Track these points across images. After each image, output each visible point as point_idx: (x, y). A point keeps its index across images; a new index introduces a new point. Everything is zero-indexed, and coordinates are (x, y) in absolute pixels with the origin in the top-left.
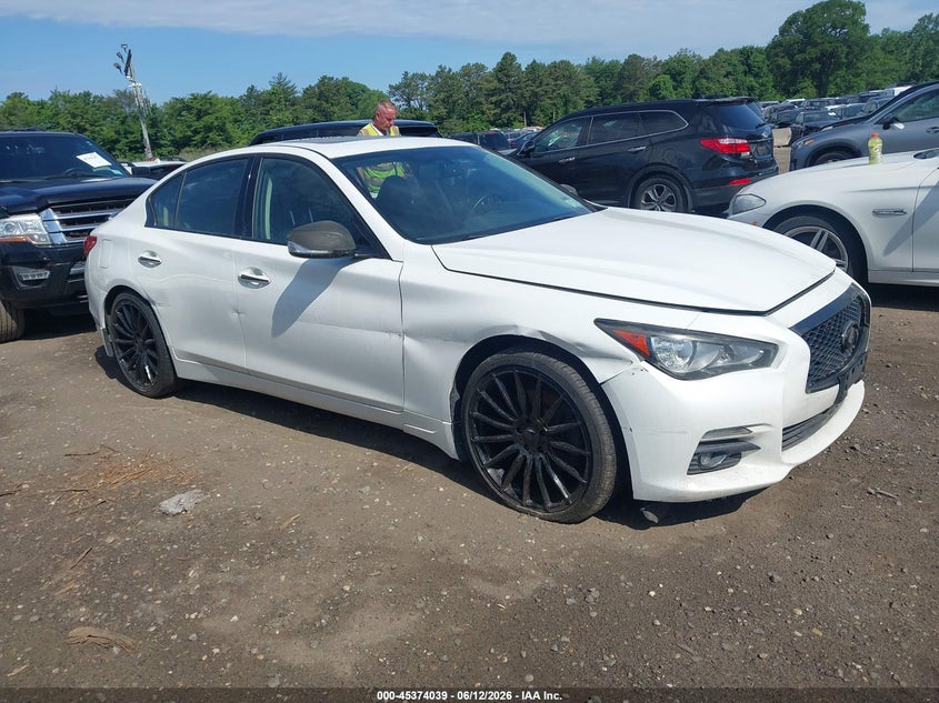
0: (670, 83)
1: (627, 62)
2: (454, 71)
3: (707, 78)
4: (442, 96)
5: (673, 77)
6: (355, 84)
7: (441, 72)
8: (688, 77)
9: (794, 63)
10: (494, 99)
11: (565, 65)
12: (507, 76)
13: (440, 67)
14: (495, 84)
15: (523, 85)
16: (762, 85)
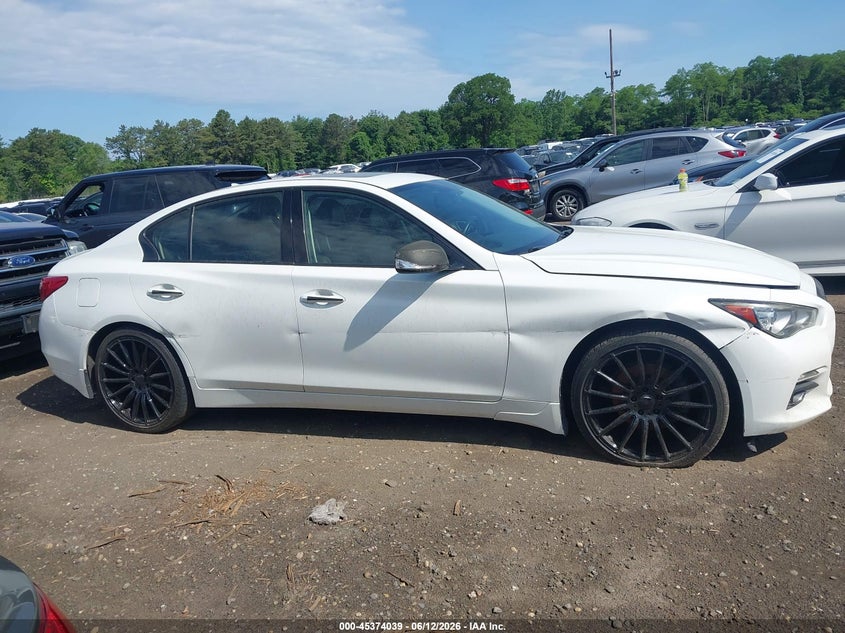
0: (367, 140)
1: (328, 120)
2: (171, 125)
3: (396, 135)
4: (162, 148)
5: (369, 134)
6: (68, 136)
7: (158, 127)
8: (380, 134)
9: (462, 124)
10: (212, 151)
11: (275, 122)
12: (223, 131)
13: (158, 121)
14: (213, 138)
15: (238, 139)
16: (439, 141)
